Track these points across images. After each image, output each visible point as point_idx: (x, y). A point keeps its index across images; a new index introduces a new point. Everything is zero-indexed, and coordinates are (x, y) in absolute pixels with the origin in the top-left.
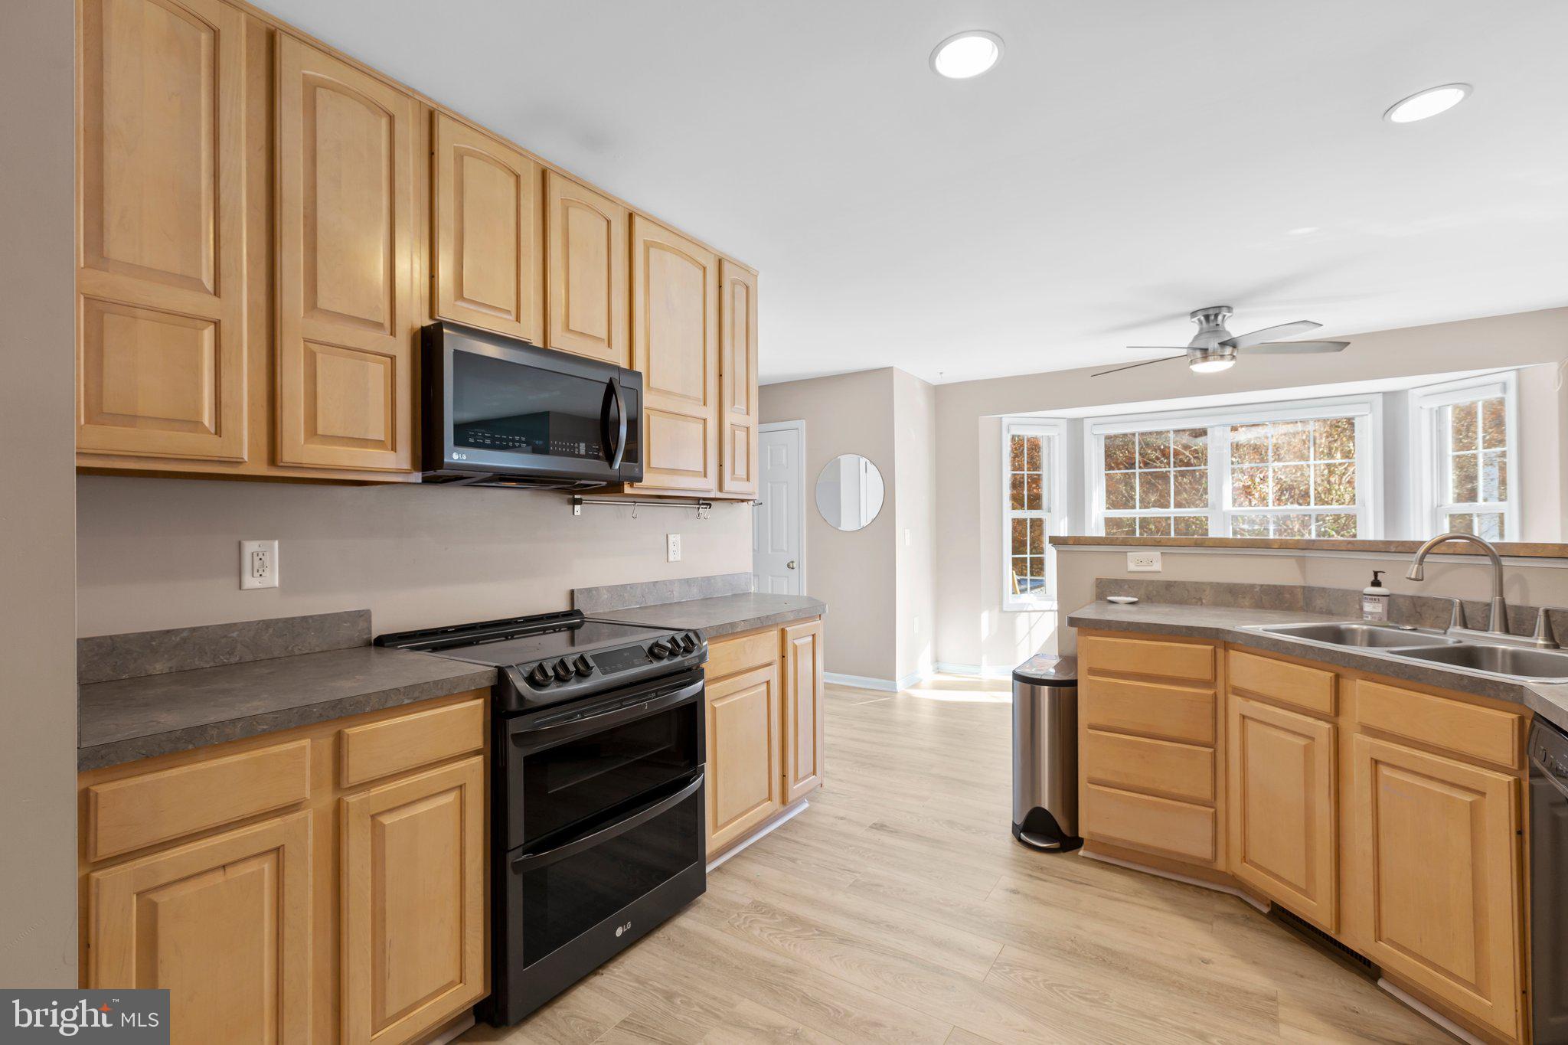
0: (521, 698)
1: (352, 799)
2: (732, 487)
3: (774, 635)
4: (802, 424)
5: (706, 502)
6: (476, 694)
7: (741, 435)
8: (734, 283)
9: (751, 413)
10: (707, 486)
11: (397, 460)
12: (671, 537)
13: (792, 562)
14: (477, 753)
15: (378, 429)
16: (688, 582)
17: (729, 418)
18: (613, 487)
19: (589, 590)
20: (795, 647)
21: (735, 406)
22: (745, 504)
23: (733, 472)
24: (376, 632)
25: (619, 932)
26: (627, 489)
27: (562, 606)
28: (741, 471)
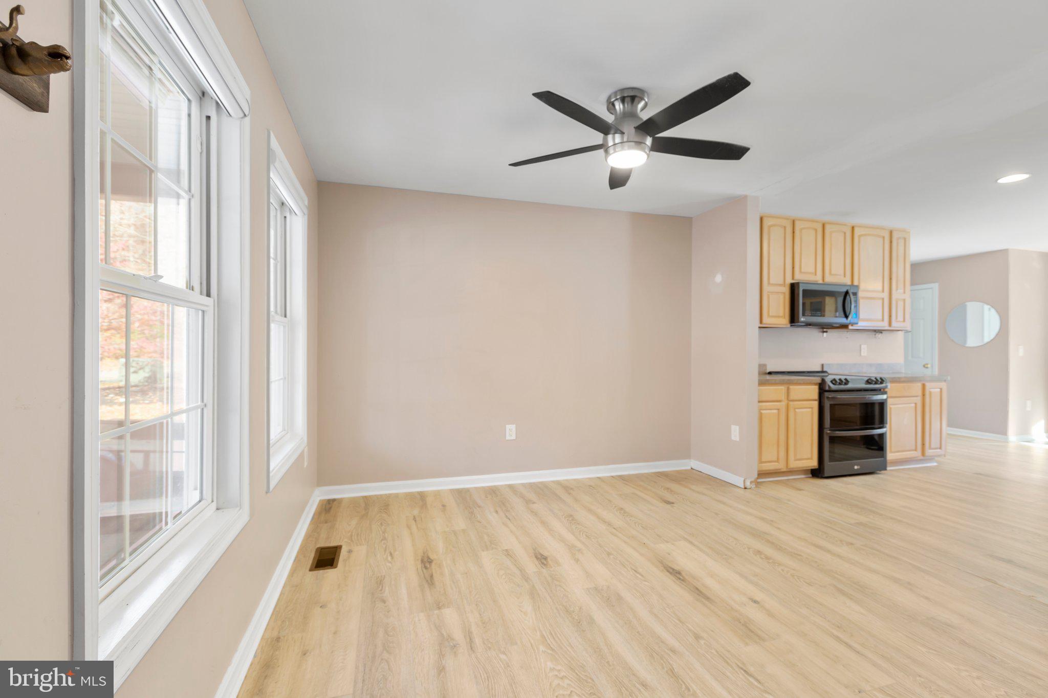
0: (829, 386)
1: (791, 403)
2: (895, 325)
3: (919, 385)
4: (936, 286)
5: (880, 331)
6: (815, 384)
7: (901, 304)
8: (898, 239)
9: (906, 292)
10: (884, 325)
11: (785, 321)
12: (862, 346)
13: (927, 364)
14: (815, 400)
15: (781, 314)
16: (871, 365)
17: (895, 296)
18: (844, 327)
19: (829, 364)
20: (930, 393)
21: (898, 291)
22: (900, 332)
23: (897, 318)
24: (768, 371)
25: (856, 467)
26: (850, 327)
27: (819, 369)
28: (900, 318)
